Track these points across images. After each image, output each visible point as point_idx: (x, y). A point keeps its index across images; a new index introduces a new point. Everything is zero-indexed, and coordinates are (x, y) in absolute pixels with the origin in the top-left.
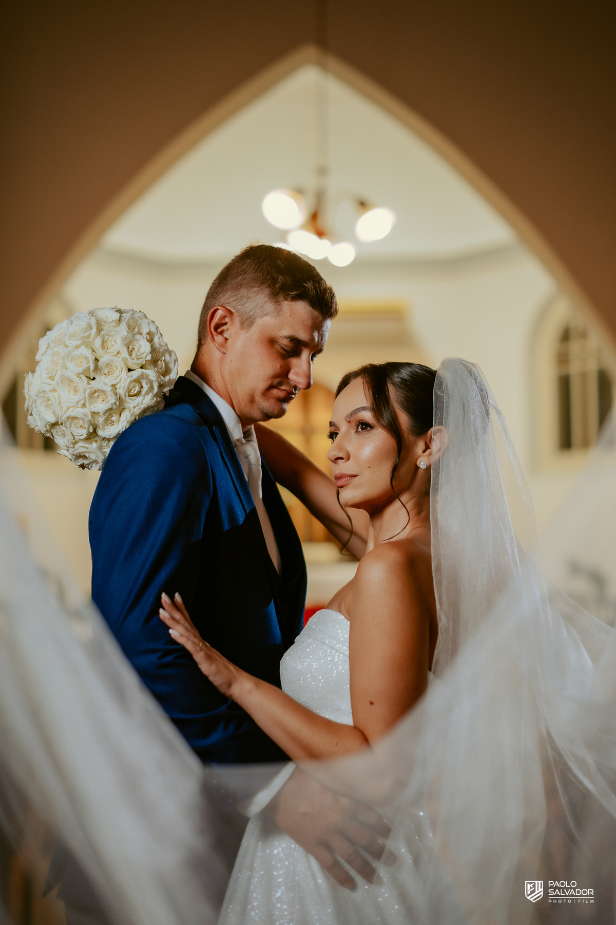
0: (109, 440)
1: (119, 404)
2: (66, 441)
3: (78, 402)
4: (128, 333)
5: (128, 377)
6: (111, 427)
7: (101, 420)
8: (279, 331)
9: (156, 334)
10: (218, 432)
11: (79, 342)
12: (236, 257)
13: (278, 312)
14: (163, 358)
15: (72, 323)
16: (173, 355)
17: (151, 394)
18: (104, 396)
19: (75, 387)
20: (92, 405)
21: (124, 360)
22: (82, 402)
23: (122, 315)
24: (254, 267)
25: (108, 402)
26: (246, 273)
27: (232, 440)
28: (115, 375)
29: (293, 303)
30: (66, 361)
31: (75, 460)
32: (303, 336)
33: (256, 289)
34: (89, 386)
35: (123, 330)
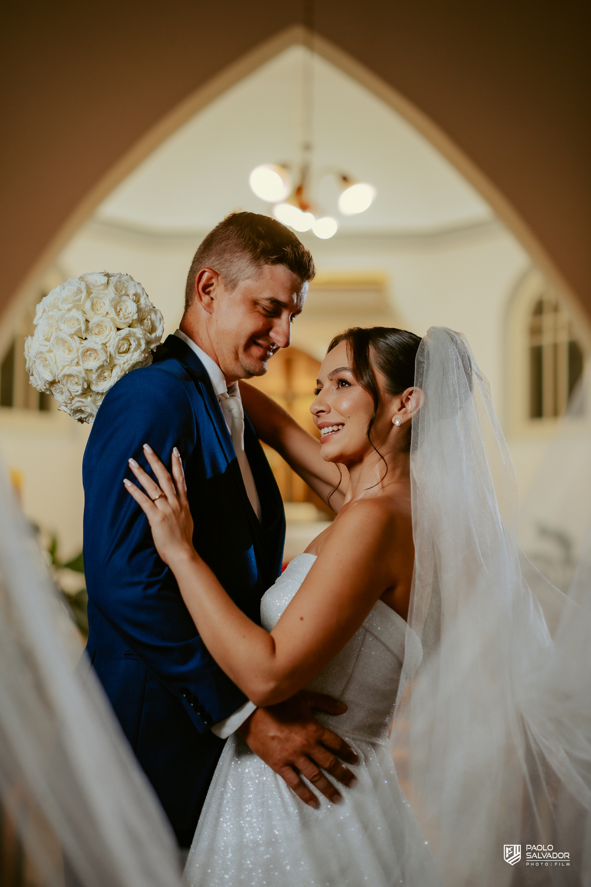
0: (102, 394)
1: (110, 361)
2: (64, 398)
3: (72, 361)
4: (115, 294)
5: (117, 336)
6: (104, 382)
7: (94, 376)
8: (260, 293)
9: (142, 295)
10: (203, 387)
11: (70, 306)
12: (220, 224)
13: (260, 275)
14: (149, 317)
15: (64, 288)
16: (159, 314)
17: (139, 351)
18: (95, 355)
19: (69, 347)
20: (85, 362)
21: (113, 320)
22: (76, 361)
23: (110, 278)
24: (237, 233)
25: (99, 360)
26: (229, 239)
27: (216, 395)
28: (105, 334)
29: (273, 267)
30: (60, 323)
31: (73, 415)
32: (283, 297)
33: (238, 254)
34: (82, 345)
35: (111, 292)
